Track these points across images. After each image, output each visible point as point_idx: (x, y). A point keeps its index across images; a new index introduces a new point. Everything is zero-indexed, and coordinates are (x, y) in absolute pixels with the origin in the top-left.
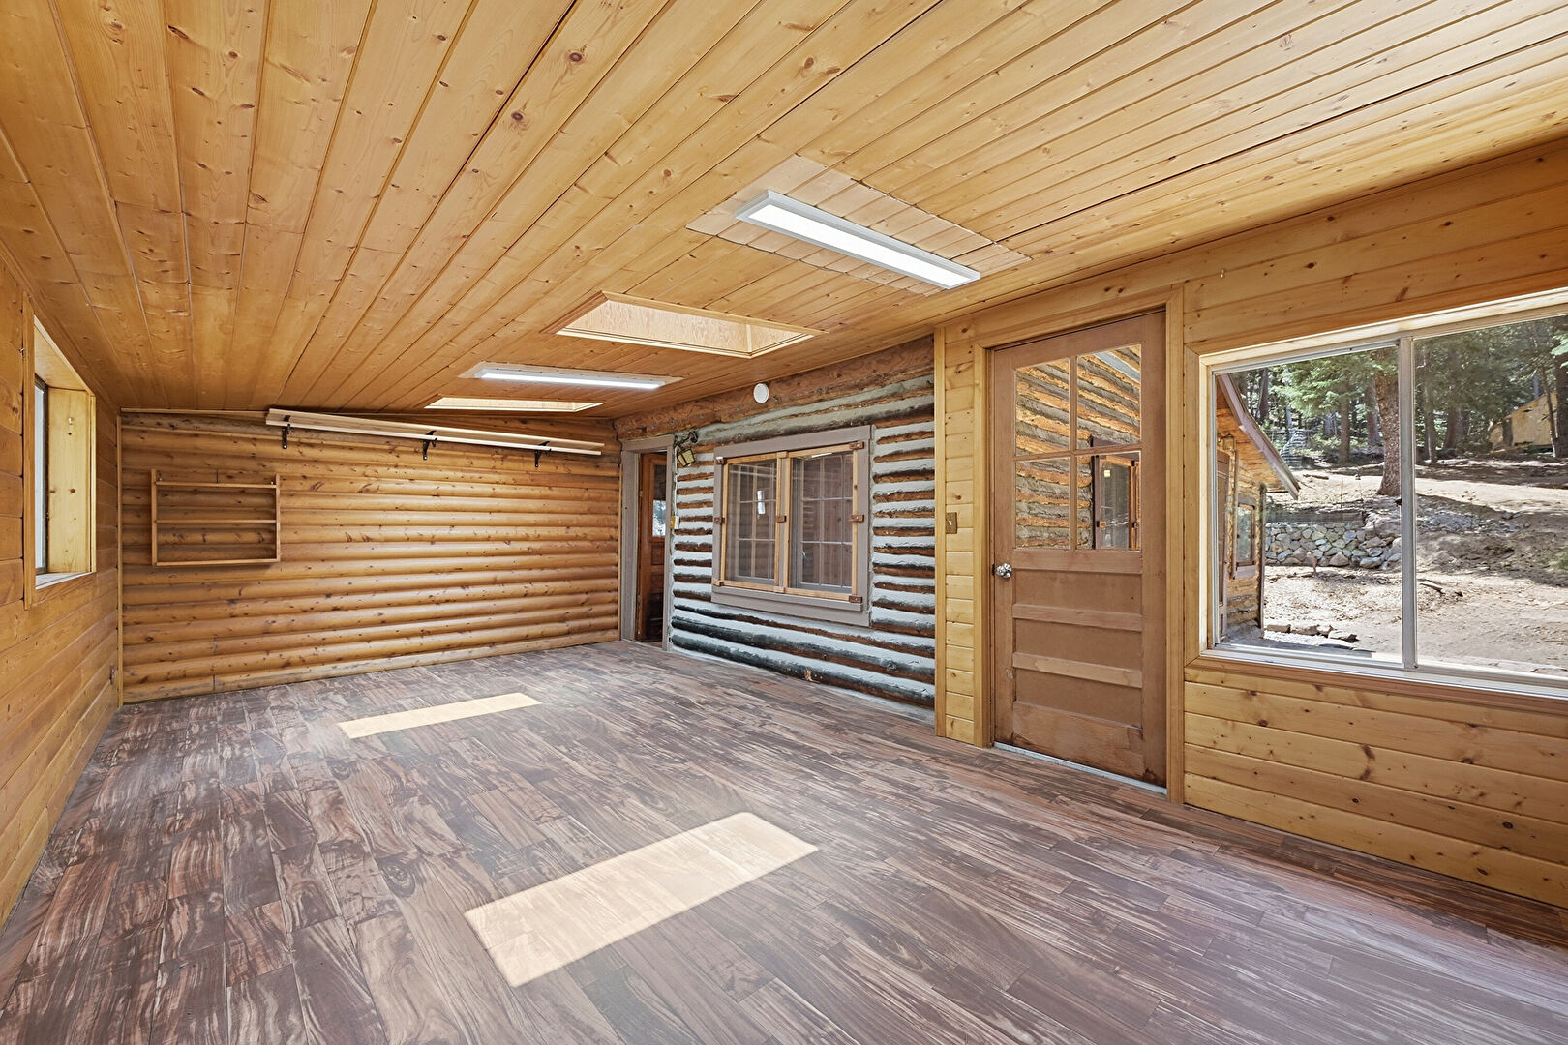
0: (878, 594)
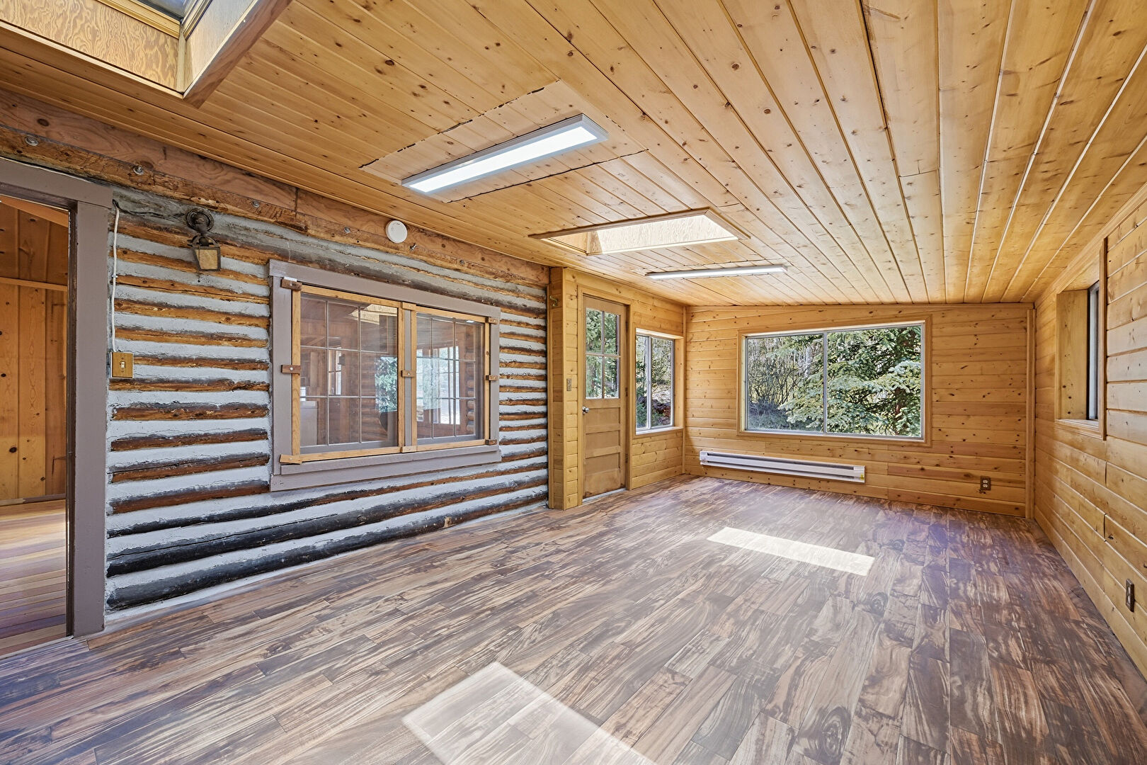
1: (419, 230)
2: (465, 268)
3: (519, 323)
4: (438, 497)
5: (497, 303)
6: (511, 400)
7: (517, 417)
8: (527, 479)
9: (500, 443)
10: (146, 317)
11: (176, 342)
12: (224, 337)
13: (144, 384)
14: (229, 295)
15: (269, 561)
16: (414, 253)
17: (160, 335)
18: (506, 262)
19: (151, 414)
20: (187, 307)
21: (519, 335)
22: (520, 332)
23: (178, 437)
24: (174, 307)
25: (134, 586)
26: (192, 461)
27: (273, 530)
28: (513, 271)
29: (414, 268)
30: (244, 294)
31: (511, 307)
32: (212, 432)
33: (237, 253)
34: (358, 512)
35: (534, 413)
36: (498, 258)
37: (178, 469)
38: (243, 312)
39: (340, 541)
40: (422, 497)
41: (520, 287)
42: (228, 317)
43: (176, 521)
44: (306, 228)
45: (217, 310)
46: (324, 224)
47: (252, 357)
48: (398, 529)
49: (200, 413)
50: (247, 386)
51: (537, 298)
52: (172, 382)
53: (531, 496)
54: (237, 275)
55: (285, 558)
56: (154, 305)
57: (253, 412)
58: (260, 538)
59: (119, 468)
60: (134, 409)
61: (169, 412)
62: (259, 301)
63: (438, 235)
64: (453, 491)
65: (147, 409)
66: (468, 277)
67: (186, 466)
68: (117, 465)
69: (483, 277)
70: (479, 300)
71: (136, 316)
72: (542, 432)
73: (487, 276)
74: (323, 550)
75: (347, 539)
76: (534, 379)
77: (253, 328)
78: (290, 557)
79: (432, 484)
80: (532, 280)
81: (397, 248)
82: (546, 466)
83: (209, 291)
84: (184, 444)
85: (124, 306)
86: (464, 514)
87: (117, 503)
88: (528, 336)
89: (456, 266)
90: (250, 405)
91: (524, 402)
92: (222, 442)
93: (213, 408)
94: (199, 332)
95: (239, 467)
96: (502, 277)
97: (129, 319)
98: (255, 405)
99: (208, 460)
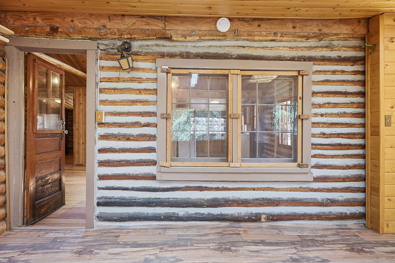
0: (314, 161)
1: (240, 19)
2: (278, 38)
3: (334, 72)
4: (257, 199)
5: (310, 59)
6: (324, 134)
7: (330, 147)
8: (341, 199)
9: (313, 167)
10: (110, 95)
11: (120, 105)
12: (138, 101)
13: (108, 125)
14: (140, 80)
15: (156, 215)
16: (238, 36)
17: (114, 103)
18: (318, 25)
19: (111, 138)
20: (124, 89)
21: (334, 81)
22: (335, 79)
23: (120, 149)
24: (119, 89)
25: (105, 213)
26: (125, 161)
27: (159, 200)
28: (325, 30)
29: (241, 46)
30: (147, 78)
31: (324, 60)
32: (133, 147)
33: (143, 59)
34: (202, 199)
35: (350, 145)
36: (309, 23)
37: (120, 163)
38: (146, 88)
39: (192, 214)
40: (245, 197)
41: (335, 43)
42: (140, 91)
43: (120, 187)
44: (171, 37)
45: (135, 88)
46: (180, 32)
47: (149, 110)
48: (227, 215)
49: (128, 138)
50: (148, 125)
51: (354, 48)
52: (118, 123)
53: (346, 213)
54: (143, 70)
55: (163, 216)
56: (112, 89)
57: (150, 138)
58: (152, 203)
59: (101, 161)
60: (105, 136)
61: (116, 137)
62: (153, 81)
63: (255, 19)
64: (269, 197)
65: (109, 136)
66: (282, 44)
67: (123, 162)
68: (100, 160)
69: (295, 41)
70: (292, 59)
71: (107, 95)
72: (360, 161)
73: (299, 39)
74: (182, 217)
75: (196, 214)
76: (351, 117)
77: (151, 96)
78: (166, 216)
79: (254, 190)
80: (347, 34)
81: (225, 36)
82: (363, 190)
83: (132, 80)
84: (122, 152)
85: (103, 91)
86: (278, 215)
87: (100, 175)
88: (344, 81)
89: (271, 38)
90: (148, 134)
91: (339, 135)
92: (137, 152)
93: (133, 136)
94: (128, 100)
95: (143, 165)
96: (314, 37)
97: (104, 97)
98: (150, 135)
99: (131, 161)
